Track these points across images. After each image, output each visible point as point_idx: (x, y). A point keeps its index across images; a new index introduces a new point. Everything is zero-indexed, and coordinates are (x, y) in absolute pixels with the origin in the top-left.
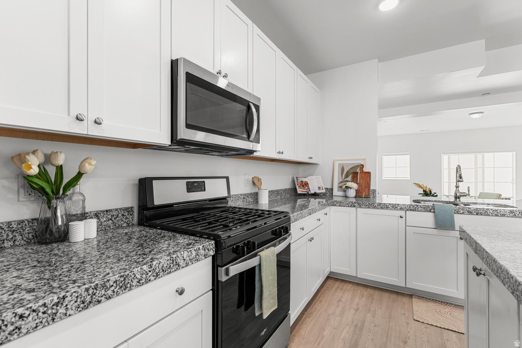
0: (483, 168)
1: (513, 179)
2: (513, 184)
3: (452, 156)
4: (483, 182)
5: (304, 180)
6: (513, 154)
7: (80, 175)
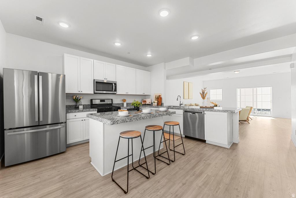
0: (257, 95)
1: (271, 100)
2: (271, 102)
3: (242, 89)
4: (257, 102)
5: (145, 100)
6: (271, 88)
7: (80, 99)
